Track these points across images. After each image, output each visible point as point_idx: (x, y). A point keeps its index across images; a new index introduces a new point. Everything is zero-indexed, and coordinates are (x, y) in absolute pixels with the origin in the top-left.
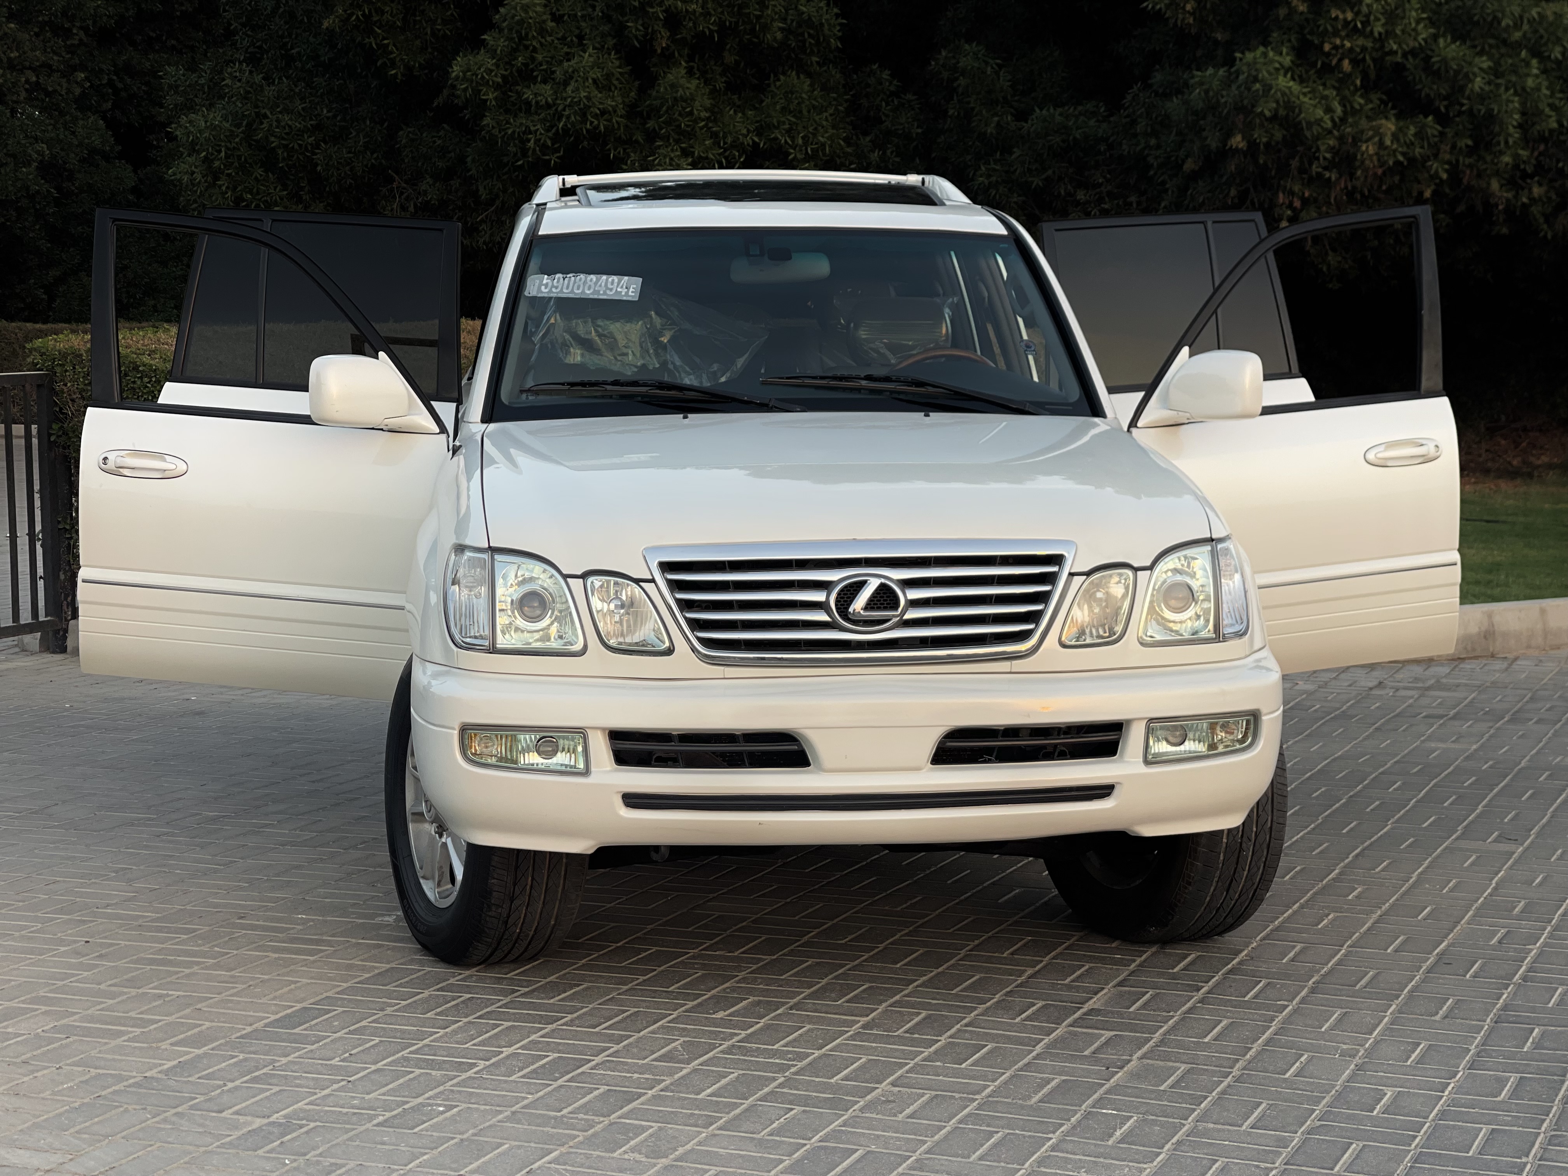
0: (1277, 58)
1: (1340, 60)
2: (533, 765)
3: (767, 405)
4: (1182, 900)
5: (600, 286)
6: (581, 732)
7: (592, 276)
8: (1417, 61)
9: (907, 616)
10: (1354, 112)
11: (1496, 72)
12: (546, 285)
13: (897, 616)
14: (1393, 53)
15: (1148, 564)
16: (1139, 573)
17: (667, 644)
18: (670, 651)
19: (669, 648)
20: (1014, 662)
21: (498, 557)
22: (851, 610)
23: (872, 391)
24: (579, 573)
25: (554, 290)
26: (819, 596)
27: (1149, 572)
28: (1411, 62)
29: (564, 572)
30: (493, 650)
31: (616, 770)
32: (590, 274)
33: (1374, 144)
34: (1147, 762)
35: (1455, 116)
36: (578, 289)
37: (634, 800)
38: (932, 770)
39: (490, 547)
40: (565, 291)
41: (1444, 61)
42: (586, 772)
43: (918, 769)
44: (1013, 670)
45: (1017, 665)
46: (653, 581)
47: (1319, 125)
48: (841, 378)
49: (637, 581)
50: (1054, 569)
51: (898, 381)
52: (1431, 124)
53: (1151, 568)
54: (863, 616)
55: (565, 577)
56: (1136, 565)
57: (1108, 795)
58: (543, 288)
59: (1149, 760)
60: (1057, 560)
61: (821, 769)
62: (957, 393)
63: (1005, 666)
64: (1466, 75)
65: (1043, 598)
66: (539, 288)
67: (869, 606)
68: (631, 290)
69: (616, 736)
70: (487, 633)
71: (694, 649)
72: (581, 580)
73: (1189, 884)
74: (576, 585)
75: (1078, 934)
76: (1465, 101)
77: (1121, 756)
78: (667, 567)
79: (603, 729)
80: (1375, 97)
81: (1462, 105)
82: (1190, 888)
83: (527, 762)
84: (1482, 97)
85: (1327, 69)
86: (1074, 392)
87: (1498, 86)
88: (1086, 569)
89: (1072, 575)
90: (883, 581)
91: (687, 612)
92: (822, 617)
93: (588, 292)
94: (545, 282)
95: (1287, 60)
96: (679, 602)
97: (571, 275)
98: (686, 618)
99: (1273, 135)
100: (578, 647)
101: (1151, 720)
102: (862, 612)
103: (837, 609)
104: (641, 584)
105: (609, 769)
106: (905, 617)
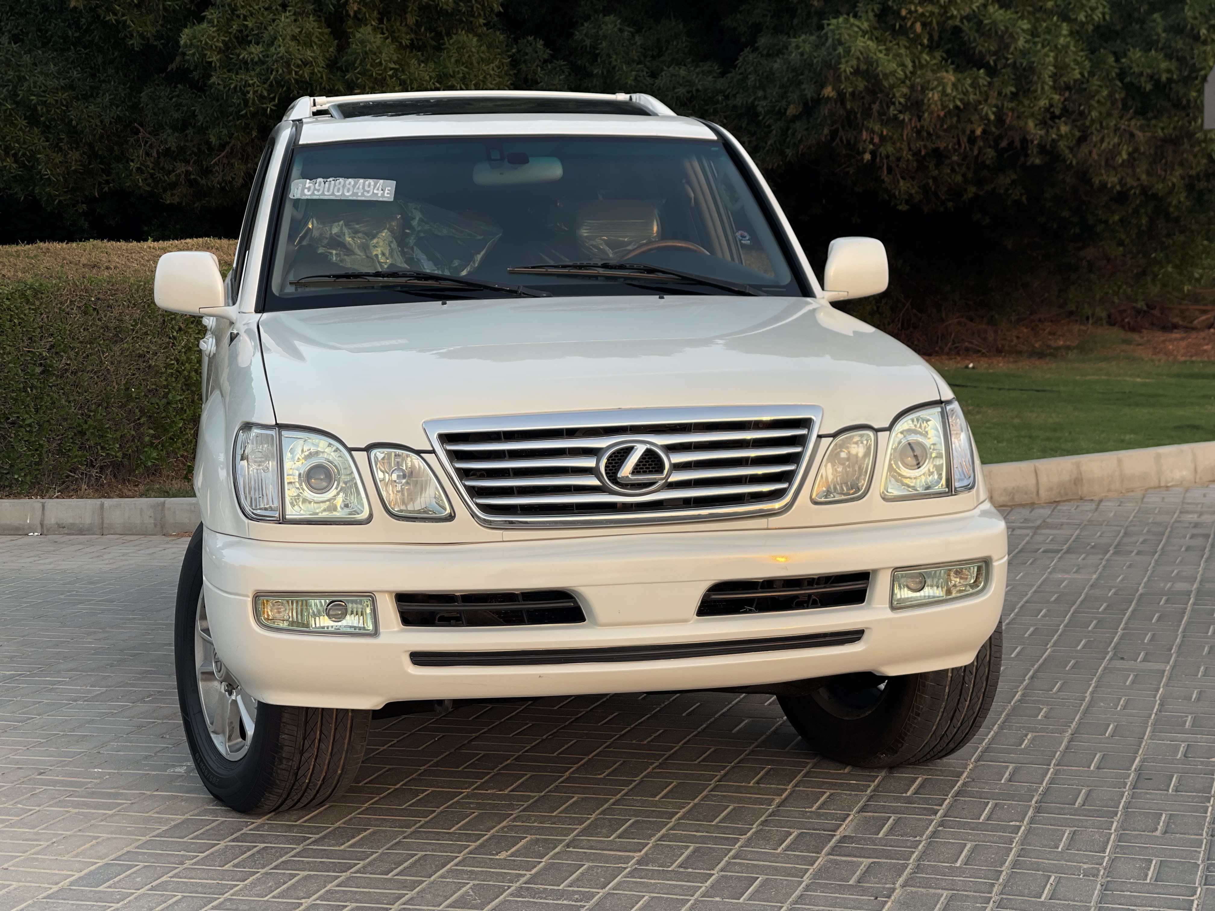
0: (857, 23)
1: (913, 24)
2: (323, 628)
3: (516, 292)
4: (912, 730)
5: (358, 188)
6: (370, 596)
7: (350, 180)
8: (971, 24)
9: (672, 479)
10: (922, 67)
11: (1034, 33)
12: (309, 189)
13: (662, 479)
14: (952, 17)
15: (887, 425)
16: (879, 434)
17: (448, 510)
18: (451, 517)
19: (450, 514)
20: (771, 519)
21: (285, 433)
22: (619, 475)
23: (608, 278)
24: (363, 446)
25: (316, 193)
26: (589, 462)
27: (888, 433)
28: (966, 26)
29: (349, 446)
30: (283, 520)
31: (403, 631)
32: (348, 178)
33: (938, 92)
34: (893, 608)
35: (1002, 68)
36: (338, 191)
37: (420, 658)
38: (697, 621)
39: (277, 424)
40: (326, 193)
41: (994, 23)
42: (375, 633)
43: (686, 621)
44: (770, 527)
45: (774, 521)
46: (433, 452)
47: (894, 75)
48: (580, 267)
49: (418, 453)
50: (804, 432)
51: (631, 268)
52: (982, 75)
53: (889, 429)
54: (631, 480)
55: (350, 450)
56: (876, 426)
57: (859, 639)
58: (306, 191)
59: (895, 606)
60: (805, 423)
61: (596, 624)
62: (684, 278)
63: (763, 523)
64: (1011, 36)
65: (794, 459)
66: (303, 190)
67: (636, 470)
68: (386, 191)
69: (402, 598)
70: (276, 504)
71: (473, 515)
72: (365, 453)
73: (918, 715)
74: (362, 457)
75: (811, 762)
76: (1010, 56)
77: (869, 603)
78: (447, 438)
79: (390, 592)
80: (938, 54)
81: (1007, 59)
82: (919, 719)
83: (318, 625)
84: (1024, 53)
85: (904, 31)
86: (786, 277)
87: (1035, 43)
88: (832, 431)
89: (820, 437)
90: (648, 446)
91: (466, 480)
92: (593, 481)
93: (347, 194)
94: (307, 186)
95: (866, 25)
96: (458, 471)
97: (331, 179)
98: (465, 486)
99: (856, 86)
100: (365, 515)
101: (896, 569)
102: (630, 476)
103: (606, 473)
104: (422, 455)
105: (396, 629)
106: (670, 480)
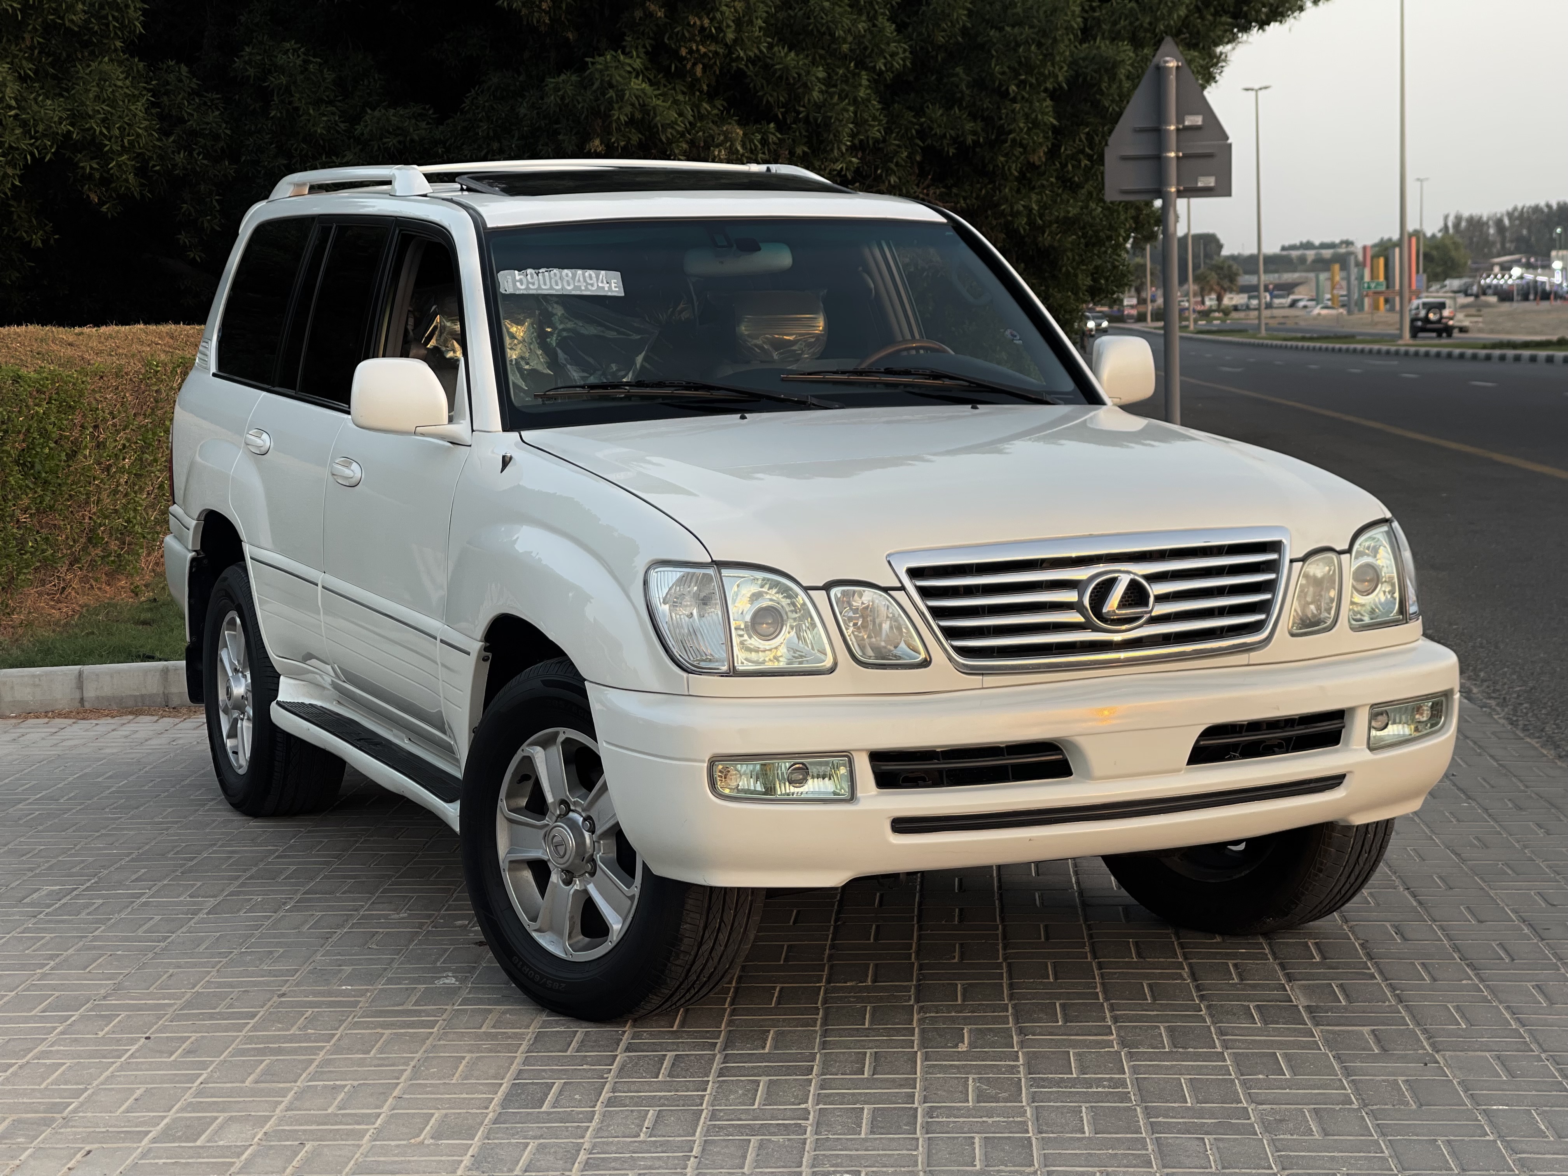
0: (628, 61)
1: (694, 64)
2: (788, 795)
3: (804, 403)
5: (579, 281)
6: (847, 756)
7: (566, 271)
8: (756, 69)
9: (1157, 612)
10: (701, 117)
11: (829, 82)
12: (521, 281)
13: (1146, 613)
14: (739, 58)
15: (1346, 546)
16: (1344, 557)
17: (923, 655)
18: (926, 663)
19: (925, 660)
20: (1253, 654)
21: (725, 572)
22: (1104, 610)
23: (888, 385)
24: (821, 584)
25: (531, 286)
26: (1071, 596)
27: (1349, 555)
28: (751, 71)
29: (804, 585)
30: (733, 672)
31: (879, 795)
32: (563, 268)
33: (726, 149)
34: (1368, 749)
35: (791, 124)
36: (557, 285)
37: (902, 825)
38: (1189, 770)
39: (712, 561)
40: (543, 287)
41: (786, 69)
42: (852, 798)
43: (1179, 770)
44: (1251, 663)
45: (1255, 656)
47: (673, 128)
48: (861, 373)
49: (886, 590)
50: (1273, 556)
52: (773, 130)
53: (1351, 551)
54: (1117, 615)
55: (806, 589)
56: (1338, 548)
57: (1339, 784)
58: (518, 284)
59: (1371, 746)
60: (1274, 546)
61: (1088, 776)
63: (1242, 658)
64: (805, 85)
65: (1268, 586)
66: (514, 285)
68: (613, 285)
69: (876, 757)
70: (725, 655)
71: (950, 658)
72: (824, 592)
73: (1321, 871)
74: (819, 596)
76: (802, 109)
77: (1347, 744)
78: (915, 573)
79: (865, 751)
80: (719, 103)
81: (799, 113)
82: (1321, 875)
83: (783, 792)
84: (818, 107)
85: (681, 74)
86: (1068, 384)
87: (831, 95)
88: (1301, 555)
89: (1292, 561)
90: (1132, 576)
91: (941, 620)
92: (1075, 617)
93: (569, 288)
94: (518, 278)
95: (638, 64)
96: (932, 609)
97: (543, 270)
98: (939, 626)
99: (630, 139)
100: (828, 663)
101: (1373, 706)
102: (1116, 610)
103: (1092, 608)
104: (891, 592)
105: (873, 793)
106: (1153, 614)
